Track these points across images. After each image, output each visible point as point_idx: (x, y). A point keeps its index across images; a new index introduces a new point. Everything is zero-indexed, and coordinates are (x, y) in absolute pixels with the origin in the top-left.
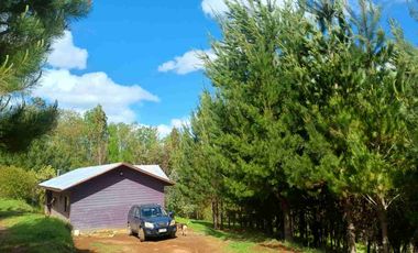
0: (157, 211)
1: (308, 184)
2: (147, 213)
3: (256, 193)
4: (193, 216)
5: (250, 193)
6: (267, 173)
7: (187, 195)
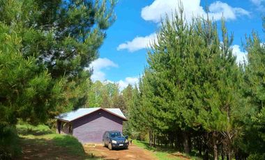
0: (119, 134)
1: (194, 125)
2: (113, 136)
3: (170, 128)
4: (139, 139)
5: (167, 127)
6: (175, 118)
7: (135, 126)
